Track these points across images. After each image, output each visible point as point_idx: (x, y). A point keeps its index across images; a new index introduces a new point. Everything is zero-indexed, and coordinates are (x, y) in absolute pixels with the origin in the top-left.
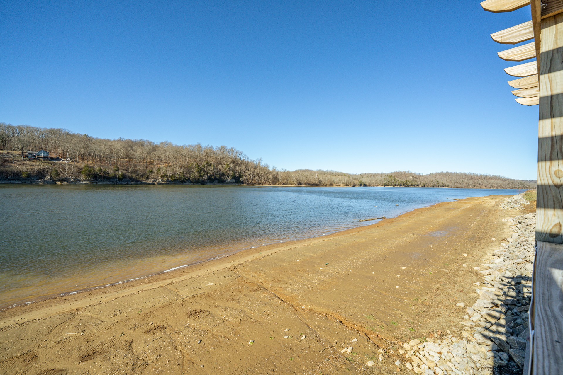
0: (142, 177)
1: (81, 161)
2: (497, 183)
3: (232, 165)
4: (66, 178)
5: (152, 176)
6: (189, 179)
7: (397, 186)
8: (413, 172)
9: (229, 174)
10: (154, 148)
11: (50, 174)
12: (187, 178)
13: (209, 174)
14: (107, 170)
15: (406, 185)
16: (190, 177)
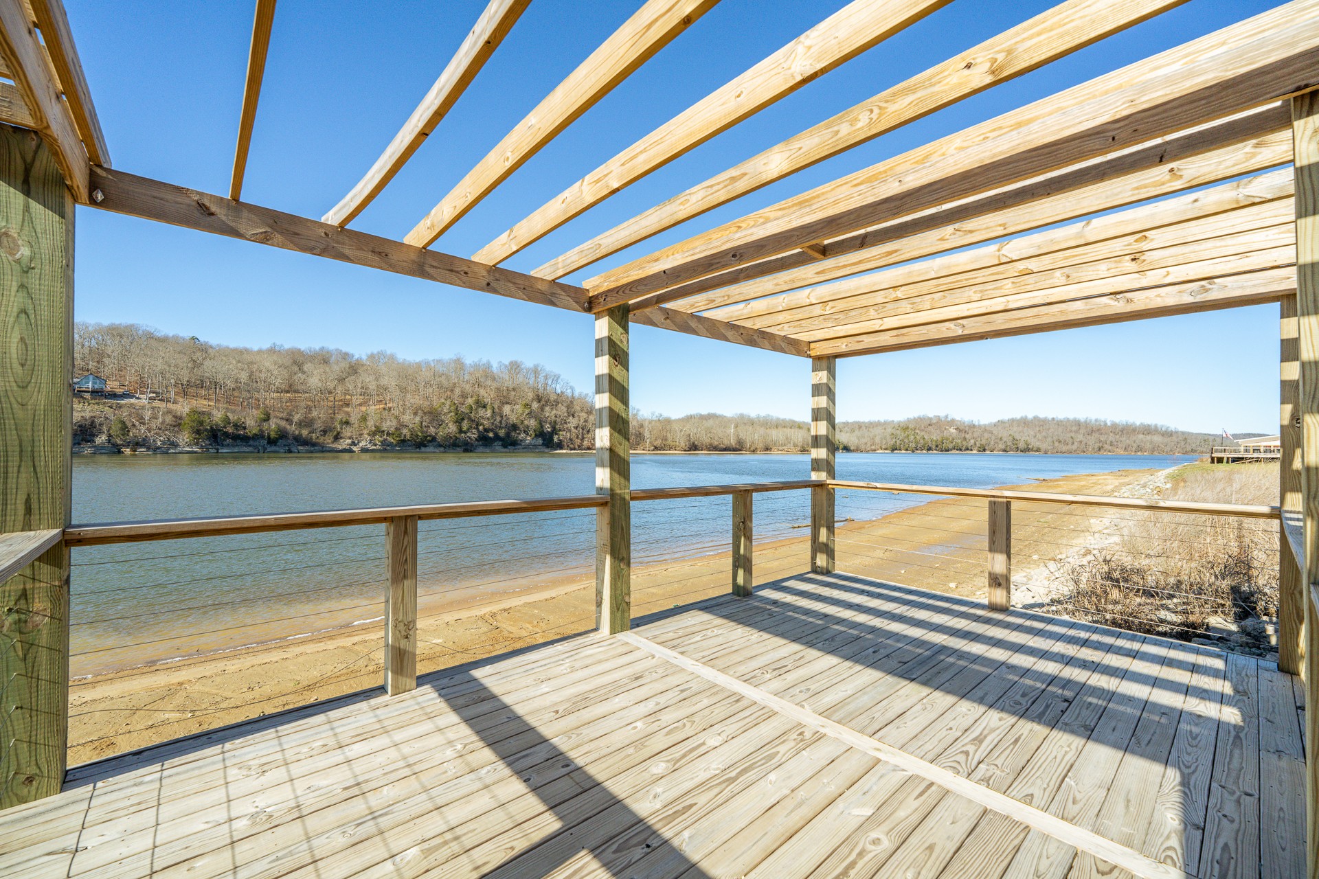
0: (325, 435)
1: (181, 400)
2: (1151, 442)
3: (535, 405)
4: (144, 440)
5: (347, 432)
6: (434, 439)
7: (922, 450)
8: (958, 418)
9: (528, 427)
10: (354, 369)
11: (108, 431)
12: (430, 436)
13: (481, 428)
14: (243, 420)
15: (942, 448)
16: (436, 434)
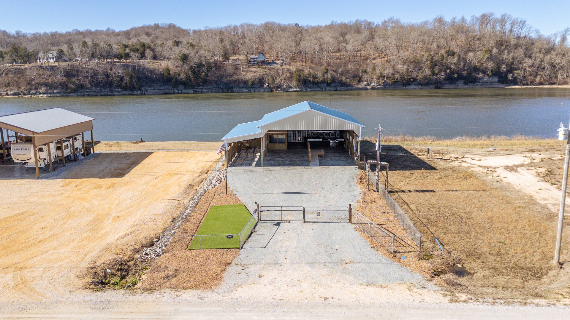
0: (353, 79)
1: (292, 63)
3: (495, 51)
4: (280, 85)
5: (365, 76)
6: (415, 80)
9: (486, 68)
10: (373, 33)
11: (268, 81)
12: (412, 78)
13: (448, 71)
14: (316, 74)
16: (417, 76)
